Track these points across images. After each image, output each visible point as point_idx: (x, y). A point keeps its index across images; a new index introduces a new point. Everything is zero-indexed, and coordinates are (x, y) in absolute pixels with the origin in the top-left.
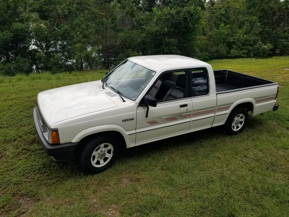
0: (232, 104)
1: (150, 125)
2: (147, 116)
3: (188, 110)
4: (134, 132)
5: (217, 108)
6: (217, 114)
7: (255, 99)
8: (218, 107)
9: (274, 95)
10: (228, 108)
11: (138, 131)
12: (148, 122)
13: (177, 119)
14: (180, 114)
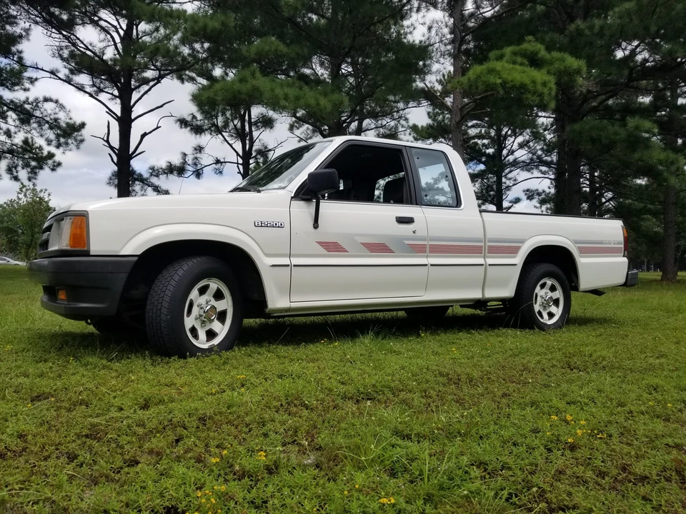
0: (523, 242)
1: (325, 252)
2: (316, 225)
3: (417, 234)
4: (285, 261)
5: (488, 244)
6: (490, 261)
7: (576, 242)
8: (489, 241)
9: (618, 244)
10: (514, 251)
11: (295, 261)
12: (321, 243)
13: (392, 252)
14: (399, 240)
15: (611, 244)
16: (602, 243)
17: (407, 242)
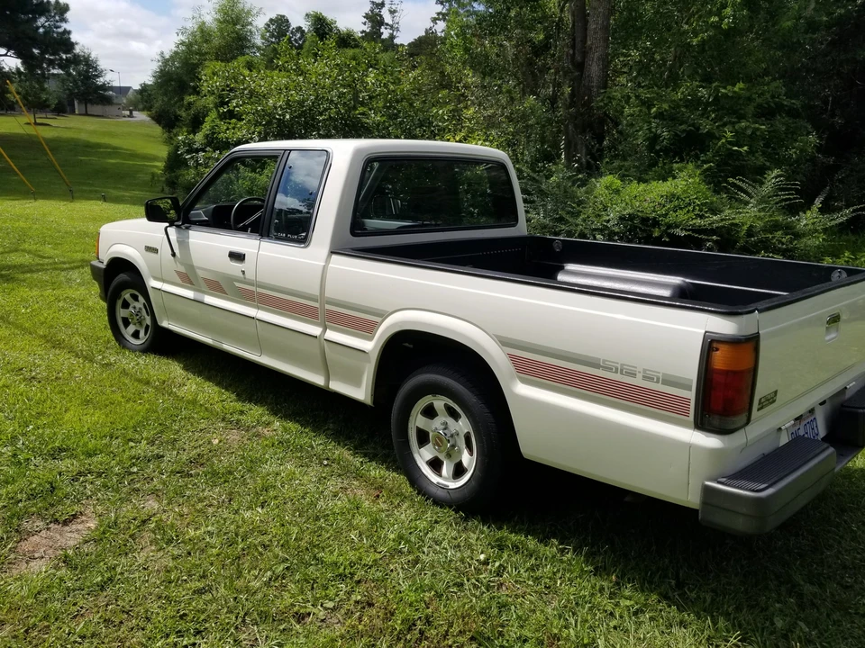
0: (381, 314)
2: (172, 253)
3: (246, 276)
4: (159, 285)
6: (327, 334)
8: (328, 302)
9: (668, 383)
11: (164, 286)
12: (179, 273)
13: (225, 293)
14: (231, 279)
15: (633, 375)
16: (596, 365)
17: (237, 284)
